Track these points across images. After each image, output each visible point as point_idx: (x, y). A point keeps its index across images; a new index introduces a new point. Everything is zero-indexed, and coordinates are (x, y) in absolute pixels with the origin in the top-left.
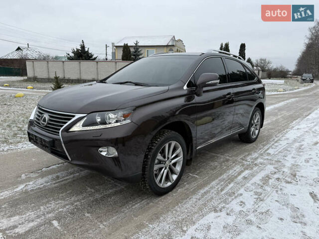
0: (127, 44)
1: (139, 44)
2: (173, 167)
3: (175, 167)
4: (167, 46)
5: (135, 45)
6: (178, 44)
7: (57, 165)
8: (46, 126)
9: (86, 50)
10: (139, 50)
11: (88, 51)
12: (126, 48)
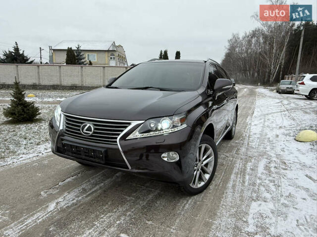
0: (71, 48)
1: (81, 48)
2: (205, 168)
3: (207, 167)
4: (108, 51)
5: (76, 49)
6: (119, 49)
7: (72, 178)
8: (92, 136)
9: (21, 52)
10: (81, 54)
11: (23, 54)
12: (70, 52)
